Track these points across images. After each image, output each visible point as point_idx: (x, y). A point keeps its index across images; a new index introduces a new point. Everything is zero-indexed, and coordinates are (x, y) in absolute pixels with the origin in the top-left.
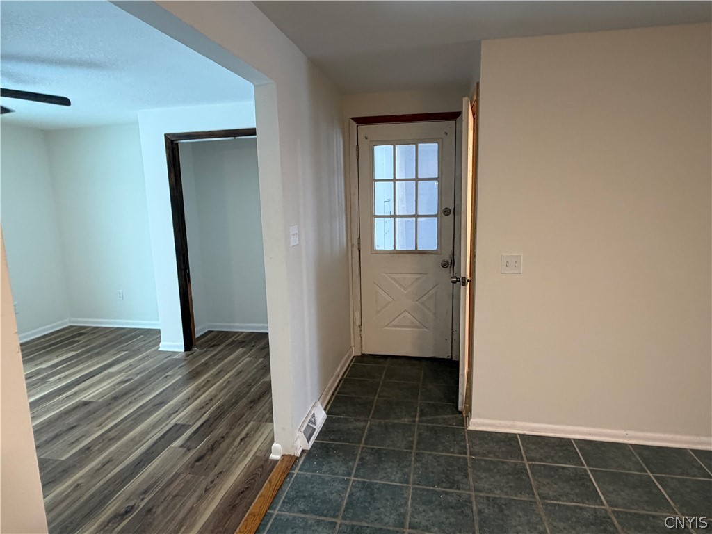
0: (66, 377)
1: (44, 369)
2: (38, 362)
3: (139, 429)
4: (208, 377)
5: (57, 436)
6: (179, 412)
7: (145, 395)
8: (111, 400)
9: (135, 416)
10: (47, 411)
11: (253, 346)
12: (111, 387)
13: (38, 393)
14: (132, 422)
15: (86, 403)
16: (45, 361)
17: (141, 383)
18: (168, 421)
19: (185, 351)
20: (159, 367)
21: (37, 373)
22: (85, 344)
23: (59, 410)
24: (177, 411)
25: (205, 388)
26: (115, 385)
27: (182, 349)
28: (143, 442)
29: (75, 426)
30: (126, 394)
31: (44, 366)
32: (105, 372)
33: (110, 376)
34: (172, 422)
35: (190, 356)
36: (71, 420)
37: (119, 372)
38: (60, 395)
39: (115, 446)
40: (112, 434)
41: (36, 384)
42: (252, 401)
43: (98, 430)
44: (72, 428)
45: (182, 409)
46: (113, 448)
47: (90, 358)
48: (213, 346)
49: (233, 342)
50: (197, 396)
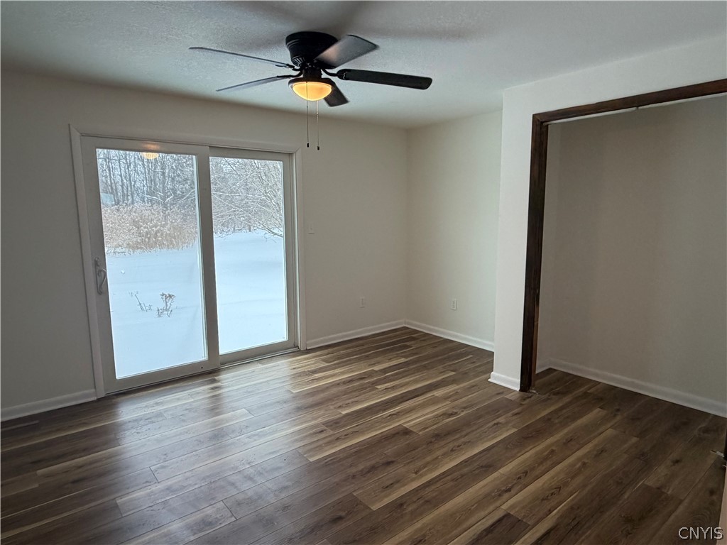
0: (393, 388)
1: (376, 372)
2: (373, 361)
3: (460, 500)
4: (552, 444)
5: (373, 469)
6: (513, 492)
7: (470, 444)
8: (433, 437)
9: (457, 474)
10: (369, 429)
11: (618, 410)
12: (434, 417)
13: (367, 400)
14: (452, 483)
15: (406, 432)
16: (378, 363)
17: (467, 423)
18: (498, 503)
19: (521, 390)
20: (488, 406)
21: (370, 374)
22: (414, 351)
23: (380, 431)
24: (509, 490)
25: (549, 463)
26: (438, 416)
27: (518, 389)
28: (464, 526)
29: (392, 462)
30: (449, 433)
31: (376, 368)
32: (429, 395)
33: (435, 401)
34: (503, 507)
35: (528, 401)
36: (390, 450)
37: (446, 398)
38: (385, 410)
39: (431, 516)
40: (429, 493)
41: (366, 388)
42: (628, 520)
43: (413, 480)
44: (388, 463)
45: (517, 488)
46: (428, 518)
47: (418, 370)
48: (557, 393)
49: (586, 394)
50: (537, 472)
